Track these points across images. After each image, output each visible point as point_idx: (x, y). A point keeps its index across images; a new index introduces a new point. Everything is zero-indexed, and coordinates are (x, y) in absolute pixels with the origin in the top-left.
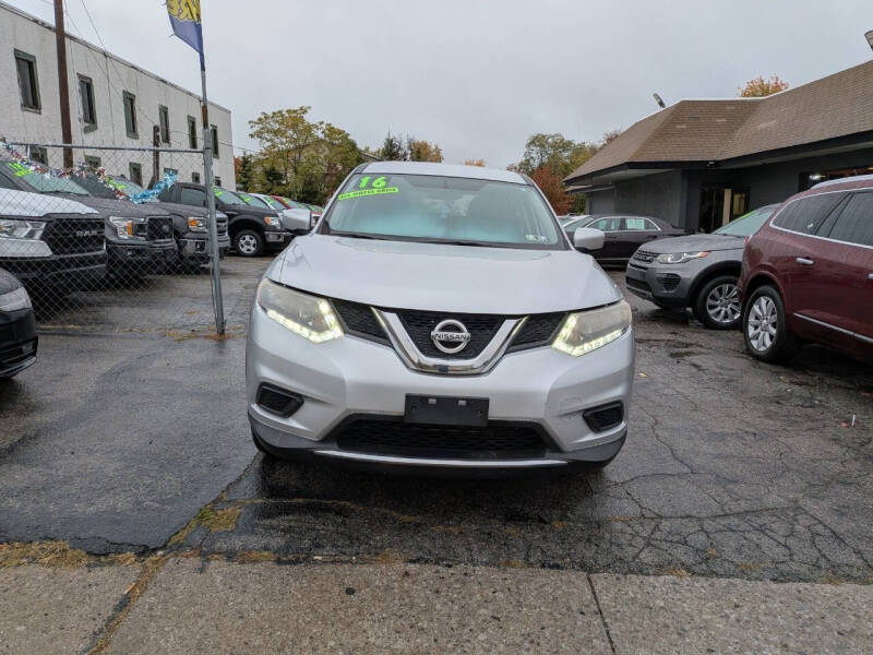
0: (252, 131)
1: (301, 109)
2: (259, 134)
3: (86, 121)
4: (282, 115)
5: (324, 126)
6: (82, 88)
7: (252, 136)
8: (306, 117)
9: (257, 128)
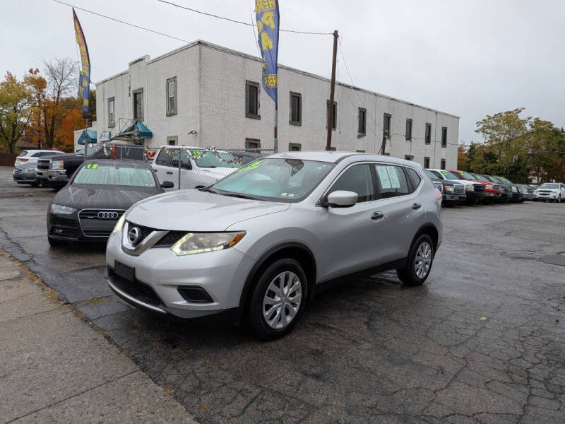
0: (477, 129)
1: (516, 110)
2: (483, 130)
3: (359, 132)
4: (501, 116)
5: (532, 120)
6: (360, 114)
7: (477, 131)
8: (519, 115)
9: (481, 126)
